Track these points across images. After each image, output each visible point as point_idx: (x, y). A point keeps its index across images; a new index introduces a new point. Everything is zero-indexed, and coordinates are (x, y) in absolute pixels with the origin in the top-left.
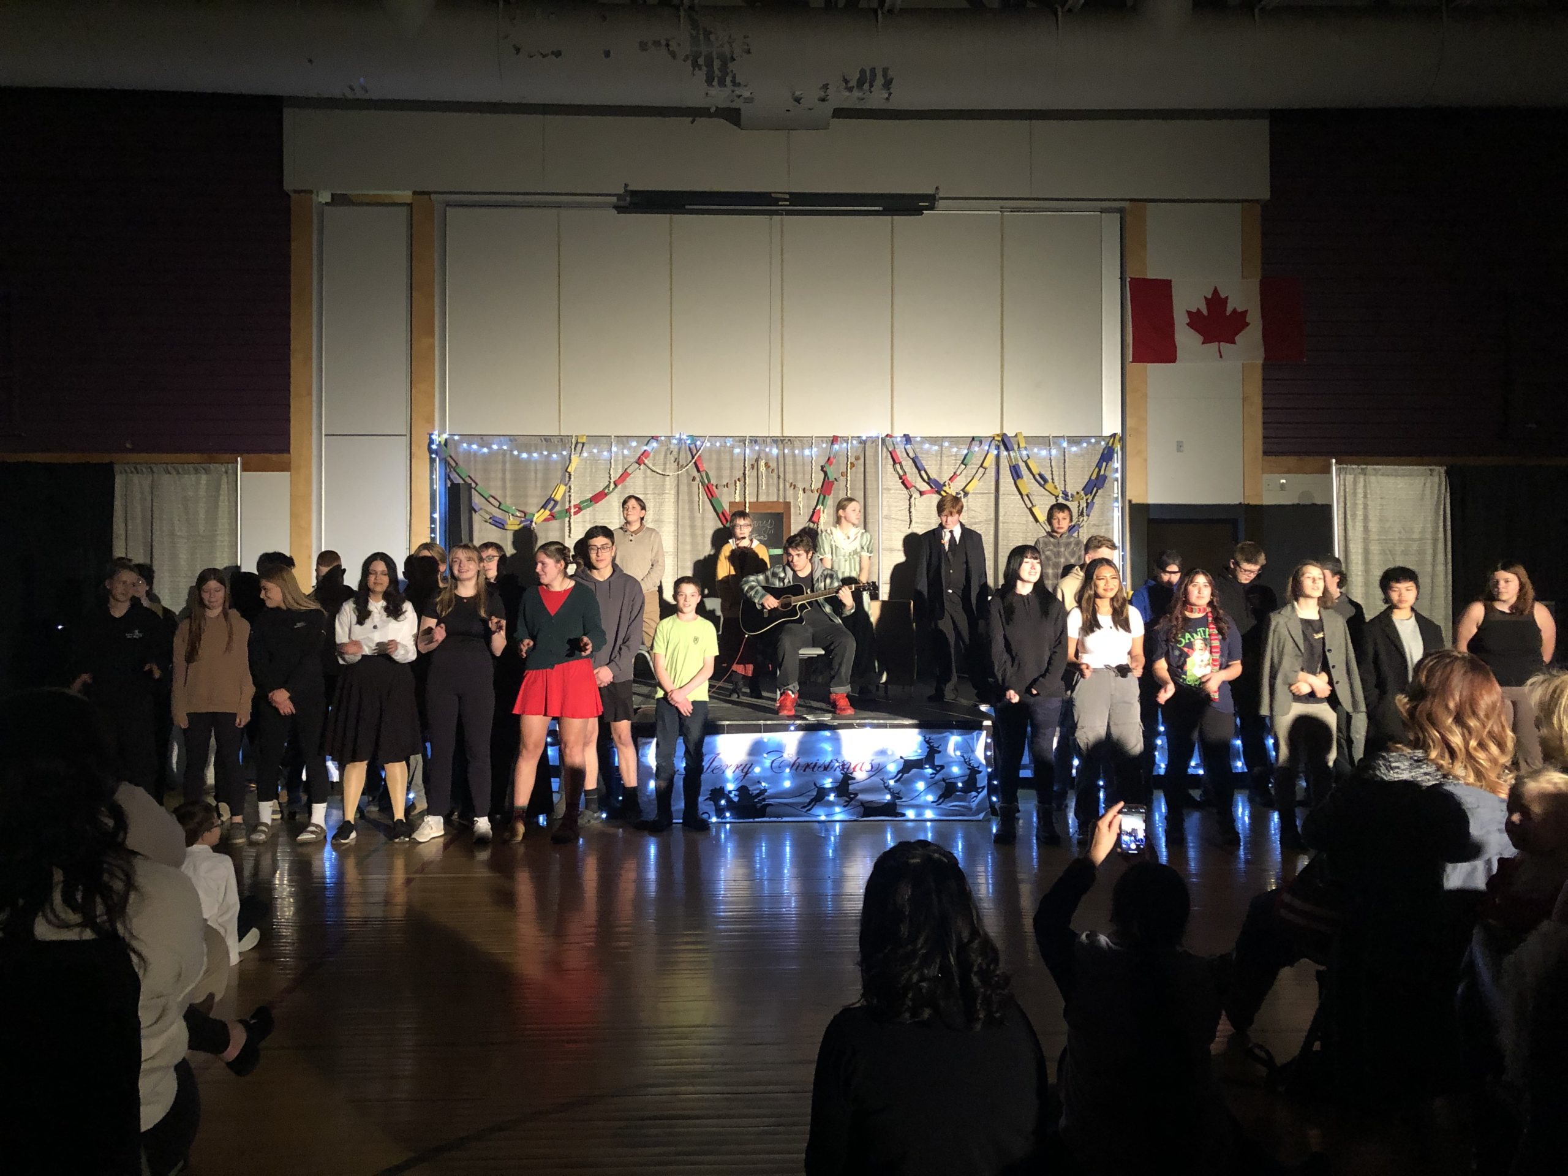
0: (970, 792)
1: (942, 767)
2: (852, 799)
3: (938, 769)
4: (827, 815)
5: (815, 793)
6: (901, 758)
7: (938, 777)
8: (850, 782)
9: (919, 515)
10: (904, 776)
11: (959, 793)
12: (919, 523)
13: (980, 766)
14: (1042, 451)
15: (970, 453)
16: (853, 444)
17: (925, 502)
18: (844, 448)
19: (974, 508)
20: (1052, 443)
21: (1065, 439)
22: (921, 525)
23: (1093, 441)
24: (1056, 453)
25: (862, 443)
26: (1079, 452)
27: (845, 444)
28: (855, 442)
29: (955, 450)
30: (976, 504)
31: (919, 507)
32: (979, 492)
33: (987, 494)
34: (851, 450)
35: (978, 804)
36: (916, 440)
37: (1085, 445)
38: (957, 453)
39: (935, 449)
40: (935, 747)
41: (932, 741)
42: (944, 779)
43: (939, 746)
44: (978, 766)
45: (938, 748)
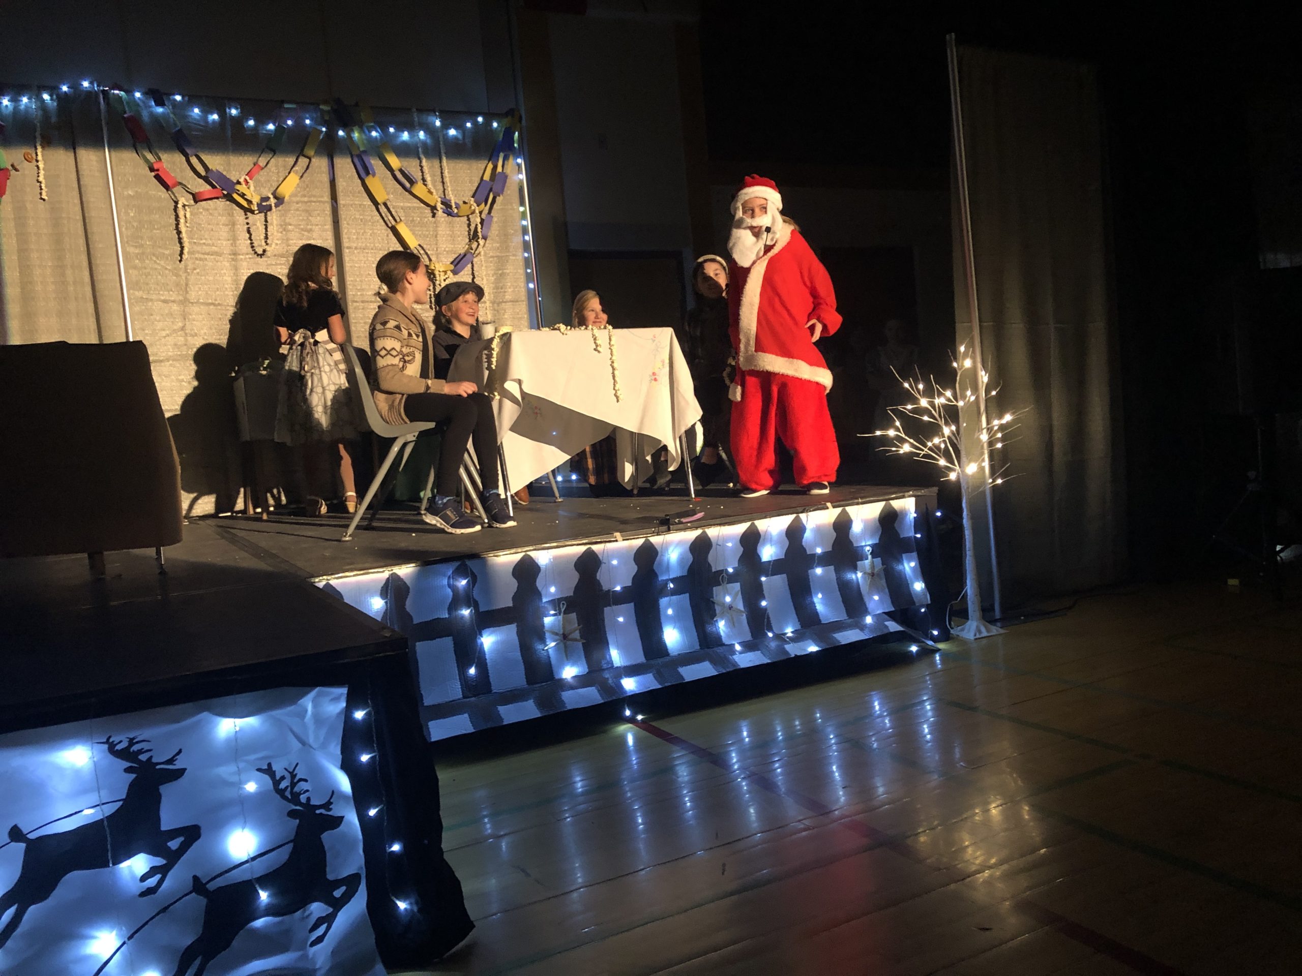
0: (303, 903)
1: (191, 834)
3: (174, 844)
6: (16, 834)
7: (174, 879)
9: (201, 239)
10: (26, 917)
11: (259, 923)
12: (203, 254)
13: (332, 803)
14: (403, 131)
15: (280, 129)
16: (44, 100)
17: (211, 214)
18: (22, 107)
19: (300, 225)
20: (416, 119)
21: (436, 115)
22: (202, 256)
23: (480, 119)
24: (425, 136)
25: (62, 100)
26: (460, 137)
27: (25, 100)
28: (46, 97)
29: (251, 123)
30: (303, 220)
31: (200, 224)
32: (306, 199)
33: (320, 202)
34: (40, 113)
35: (332, 952)
36: (175, 100)
37: (469, 125)
38: (255, 128)
39: (214, 120)
40: (158, 767)
41: (141, 752)
42: (198, 886)
43: (171, 761)
44: (327, 805)
45: (175, 765)
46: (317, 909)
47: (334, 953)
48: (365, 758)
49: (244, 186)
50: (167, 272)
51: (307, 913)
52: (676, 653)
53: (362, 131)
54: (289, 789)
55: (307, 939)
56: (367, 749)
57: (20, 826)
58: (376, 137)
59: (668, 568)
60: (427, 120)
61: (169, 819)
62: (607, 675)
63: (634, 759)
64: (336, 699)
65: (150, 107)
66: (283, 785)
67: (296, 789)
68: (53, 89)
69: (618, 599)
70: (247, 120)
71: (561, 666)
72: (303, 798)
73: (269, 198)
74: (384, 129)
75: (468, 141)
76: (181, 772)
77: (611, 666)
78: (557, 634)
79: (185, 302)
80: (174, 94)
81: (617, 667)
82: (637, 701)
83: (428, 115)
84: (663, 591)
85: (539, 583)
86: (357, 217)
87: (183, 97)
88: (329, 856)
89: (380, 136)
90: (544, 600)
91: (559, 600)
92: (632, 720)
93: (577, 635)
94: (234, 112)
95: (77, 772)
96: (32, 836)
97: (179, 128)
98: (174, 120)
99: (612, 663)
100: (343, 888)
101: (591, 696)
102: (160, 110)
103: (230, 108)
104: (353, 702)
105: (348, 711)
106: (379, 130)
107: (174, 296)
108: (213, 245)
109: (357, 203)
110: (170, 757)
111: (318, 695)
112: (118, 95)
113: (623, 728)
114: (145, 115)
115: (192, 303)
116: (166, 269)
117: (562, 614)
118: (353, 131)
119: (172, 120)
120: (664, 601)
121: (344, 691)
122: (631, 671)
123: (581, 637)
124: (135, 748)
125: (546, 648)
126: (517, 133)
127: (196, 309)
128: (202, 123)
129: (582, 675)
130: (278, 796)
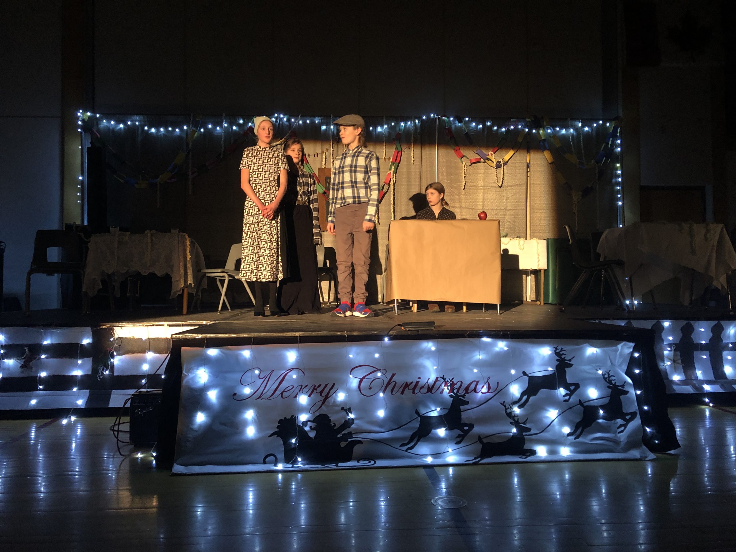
0: (615, 418)
1: (577, 386)
2: (466, 432)
3: (572, 388)
4: (436, 455)
5: (418, 425)
6: (524, 373)
7: (573, 399)
8: (462, 408)
9: (469, 180)
10: (530, 400)
11: (600, 421)
12: (470, 186)
13: (624, 386)
14: (563, 129)
15: (508, 131)
16: (416, 123)
17: (474, 169)
18: (408, 126)
19: (512, 173)
20: (570, 123)
21: (580, 121)
22: (469, 187)
23: (601, 122)
24: (573, 131)
25: (422, 122)
26: (590, 131)
27: (409, 123)
28: (417, 121)
29: (495, 128)
30: (514, 171)
31: (469, 173)
32: (516, 162)
33: (522, 163)
34: (414, 127)
35: (628, 437)
36: (466, 120)
37: (595, 125)
38: (497, 130)
39: (480, 128)
40: (567, 361)
41: (563, 354)
42: (581, 403)
43: (570, 360)
44: (623, 386)
45: (570, 362)
46: (620, 421)
47: (629, 437)
48: (637, 371)
49: (490, 155)
50: (455, 194)
51: (616, 422)
52: (731, 379)
53: (544, 130)
54: (608, 378)
55: (616, 431)
56: (639, 369)
57: (525, 371)
58: (550, 133)
59: (729, 337)
60: (575, 123)
61: (569, 380)
62: (695, 382)
63: (708, 423)
64: (629, 348)
65: (456, 123)
66: (606, 376)
67: (610, 379)
68: (419, 118)
69: (703, 348)
70: (494, 127)
71: (673, 374)
72: (613, 382)
73: (500, 162)
74: (554, 127)
75: (594, 134)
76: (571, 365)
77: (697, 378)
78: (670, 359)
79: (461, 207)
80: (466, 118)
81: (700, 380)
82: (712, 396)
83: (576, 121)
84: (725, 347)
85: (663, 335)
86: (538, 169)
87: (469, 118)
88: (623, 403)
89: (552, 132)
90: (665, 343)
91: (673, 344)
92: (707, 404)
93: (680, 361)
94: (489, 124)
95: (544, 357)
96: (529, 375)
97: (466, 132)
98: (464, 128)
99: (697, 377)
100: (630, 416)
101: (689, 389)
102: (459, 124)
103: (487, 123)
104: (635, 349)
105: (632, 353)
106: (552, 129)
107: (457, 205)
108: (474, 183)
109: (538, 163)
110: (569, 359)
111: (624, 345)
112: (444, 119)
113: (703, 407)
114: (453, 126)
115: (463, 208)
116: (454, 193)
117: (673, 351)
118: (540, 130)
119: (463, 128)
120: (725, 353)
121: (633, 345)
122: (709, 382)
123: (683, 362)
124: (562, 353)
125: (665, 365)
126: (619, 129)
127: (464, 210)
128: (475, 130)
129: (683, 380)
130: (604, 380)
